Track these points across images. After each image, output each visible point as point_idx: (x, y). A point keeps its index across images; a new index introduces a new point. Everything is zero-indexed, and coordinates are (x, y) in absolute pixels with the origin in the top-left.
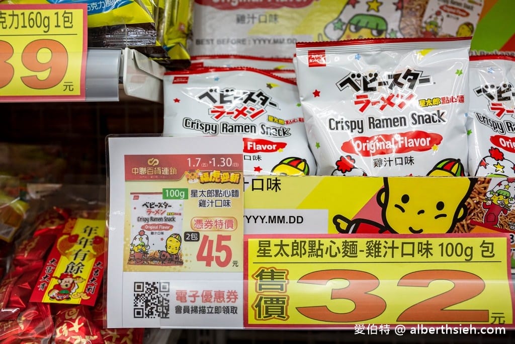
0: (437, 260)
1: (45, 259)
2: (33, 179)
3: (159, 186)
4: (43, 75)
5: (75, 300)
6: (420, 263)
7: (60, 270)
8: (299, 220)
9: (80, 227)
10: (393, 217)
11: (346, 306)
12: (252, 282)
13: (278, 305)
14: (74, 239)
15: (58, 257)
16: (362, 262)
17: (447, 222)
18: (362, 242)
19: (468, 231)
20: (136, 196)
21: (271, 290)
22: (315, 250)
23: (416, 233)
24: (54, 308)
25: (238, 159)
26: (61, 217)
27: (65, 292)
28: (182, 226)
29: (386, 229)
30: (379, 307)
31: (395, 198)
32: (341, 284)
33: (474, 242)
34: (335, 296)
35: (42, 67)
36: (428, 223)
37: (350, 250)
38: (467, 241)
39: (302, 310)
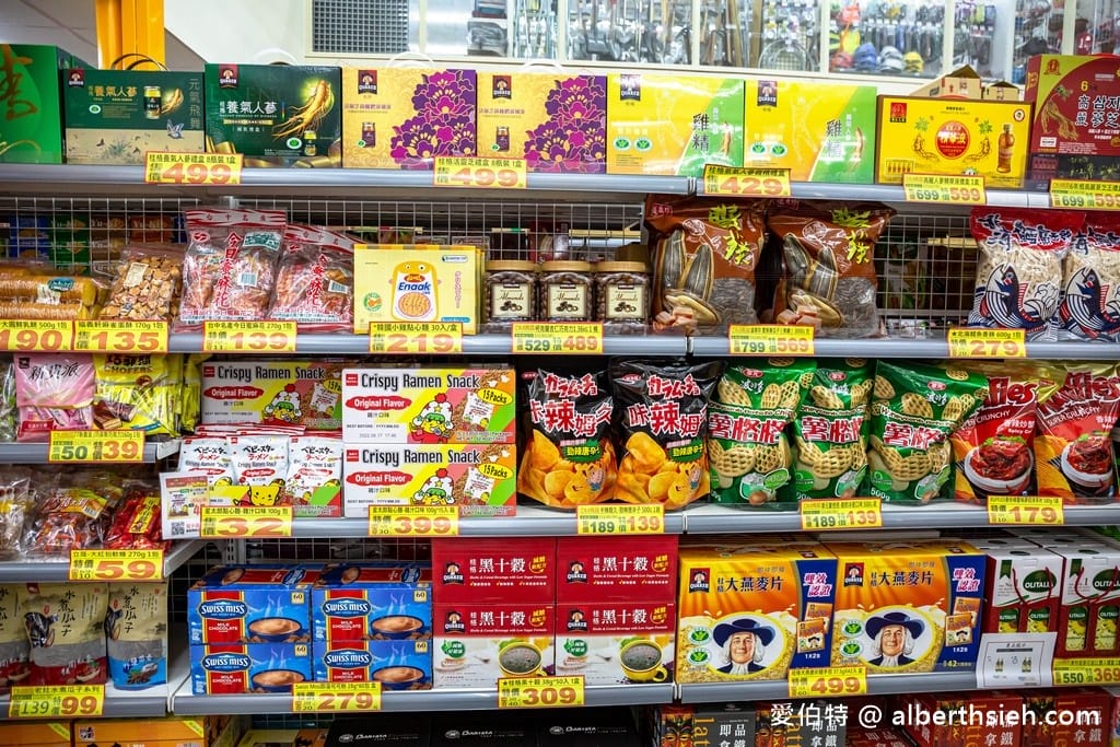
0: (268, 515)
1: (130, 516)
2: (126, 477)
3: (179, 489)
4: (129, 454)
5: (142, 532)
6: (262, 516)
7: (137, 520)
8: (221, 501)
9: (147, 501)
10: (254, 500)
11: (235, 530)
12: (203, 523)
13: (212, 530)
14: (144, 507)
15: (136, 514)
16: (242, 515)
17: (273, 502)
18: (242, 509)
19: (280, 505)
20: (171, 493)
21: (209, 525)
22: (225, 512)
23: (262, 505)
24: (134, 534)
25: (205, 477)
26: (139, 496)
27: (138, 528)
28: (187, 502)
29: (251, 504)
30: (246, 530)
31: (254, 493)
32: (233, 523)
33: (281, 509)
34: (231, 527)
35: (129, 451)
36: (266, 502)
37: (237, 511)
38: (278, 508)
39: (221, 532)
